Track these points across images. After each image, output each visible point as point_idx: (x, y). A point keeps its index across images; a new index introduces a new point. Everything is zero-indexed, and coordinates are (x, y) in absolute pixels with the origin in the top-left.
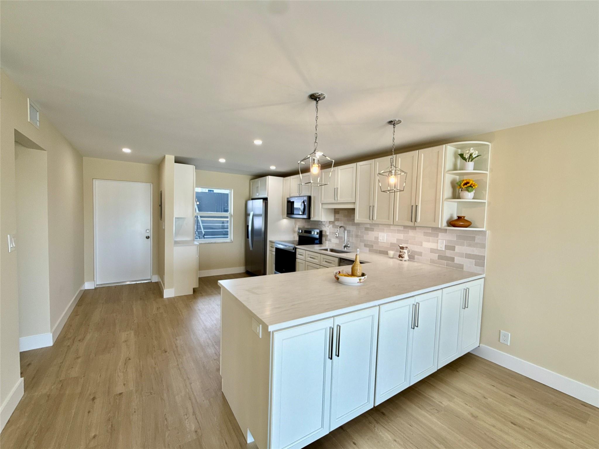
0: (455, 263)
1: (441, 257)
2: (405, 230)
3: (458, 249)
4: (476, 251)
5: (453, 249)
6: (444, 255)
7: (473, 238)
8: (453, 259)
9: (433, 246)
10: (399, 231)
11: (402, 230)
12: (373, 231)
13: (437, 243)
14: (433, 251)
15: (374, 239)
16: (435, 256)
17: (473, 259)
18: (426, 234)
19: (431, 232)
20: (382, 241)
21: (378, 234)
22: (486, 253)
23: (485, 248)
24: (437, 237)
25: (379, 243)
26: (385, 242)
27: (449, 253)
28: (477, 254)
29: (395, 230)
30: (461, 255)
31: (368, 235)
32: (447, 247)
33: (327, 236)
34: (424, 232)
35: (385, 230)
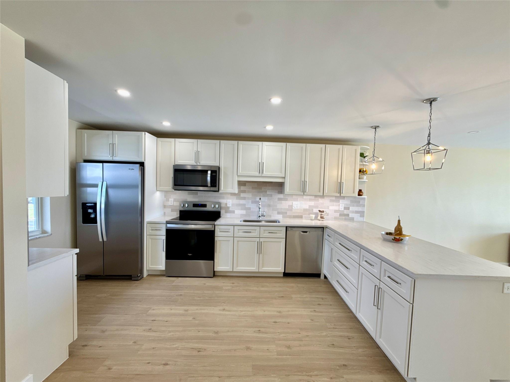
0: (349, 217)
1: (341, 215)
2: (315, 198)
3: (351, 208)
4: (360, 209)
5: (348, 209)
6: (343, 213)
7: (359, 202)
8: (348, 215)
9: (336, 208)
10: (310, 200)
11: (313, 199)
12: (287, 200)
13: (339, 206)
14: (336, 211)
15: (288, 207)
16: (337, 215)
17: (359, 213)
18: (331, 201)
19: (335, 199)
20: (296, 208)
21: (292, 203)
22: (365, 209)
23: (365, 207)
24: (339, 202)
25: (293, 210)
26: (299, 208)
27: (346, 212)
28: (361, 210)
29: (308, 199)
30: (353, 212)
31: (282, 204)
32: (345, 208)
33: (229, 208)
34: (330, 200)
35: (298, 199)
